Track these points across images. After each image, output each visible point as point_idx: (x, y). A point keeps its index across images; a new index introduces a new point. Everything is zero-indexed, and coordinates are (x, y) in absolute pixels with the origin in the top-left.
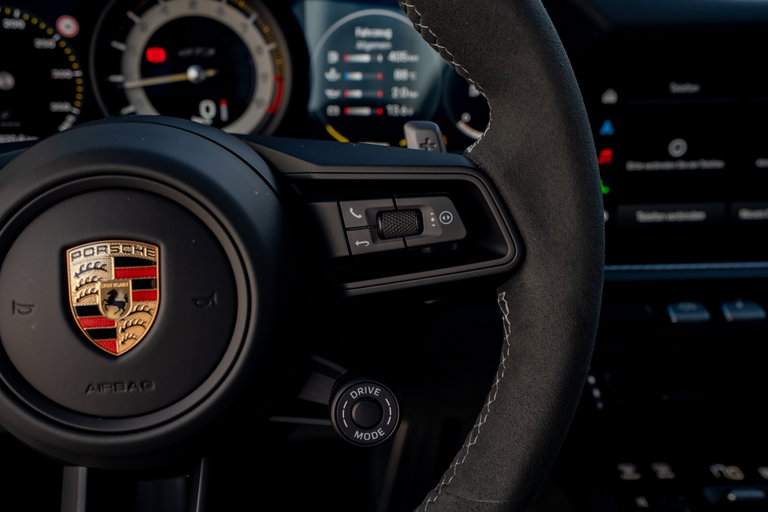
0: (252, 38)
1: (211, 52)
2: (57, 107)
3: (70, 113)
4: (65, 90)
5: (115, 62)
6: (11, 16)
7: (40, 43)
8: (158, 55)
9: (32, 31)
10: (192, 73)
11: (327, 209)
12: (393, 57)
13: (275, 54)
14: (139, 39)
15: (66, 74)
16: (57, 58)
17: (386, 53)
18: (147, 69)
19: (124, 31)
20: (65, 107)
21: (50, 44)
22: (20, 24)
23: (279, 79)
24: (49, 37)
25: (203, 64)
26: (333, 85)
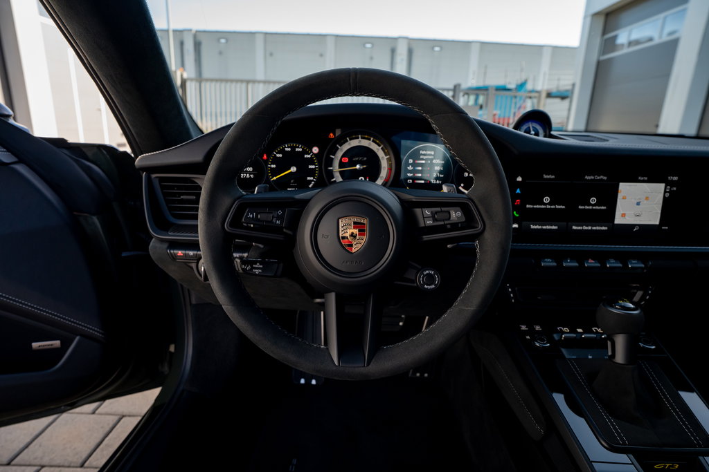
0: (381, 154)
1: (365, 159)
2: (309, 178)
3: (313, 181)
4: (312, 173)
5: (330, 162)
6: (298, 147)
7: (306, 156)
8: (346, 160)
9: (304, 152)
10: (358, 167)
11: (418, 211)
12: (434, 161)
13: (389, 160)
14: (340, 154)
15: (313, 167)
16: (311, 161)
17: (432, 160)
18: (341, 165)
19: (334, 151)
20: (312, 178)
21: (309, 156)
22: (301, 150)
23: (390, 169)
24: (309, 154)
25: (361, 163)
26: (410, 172)
